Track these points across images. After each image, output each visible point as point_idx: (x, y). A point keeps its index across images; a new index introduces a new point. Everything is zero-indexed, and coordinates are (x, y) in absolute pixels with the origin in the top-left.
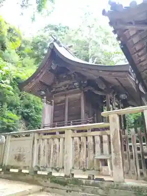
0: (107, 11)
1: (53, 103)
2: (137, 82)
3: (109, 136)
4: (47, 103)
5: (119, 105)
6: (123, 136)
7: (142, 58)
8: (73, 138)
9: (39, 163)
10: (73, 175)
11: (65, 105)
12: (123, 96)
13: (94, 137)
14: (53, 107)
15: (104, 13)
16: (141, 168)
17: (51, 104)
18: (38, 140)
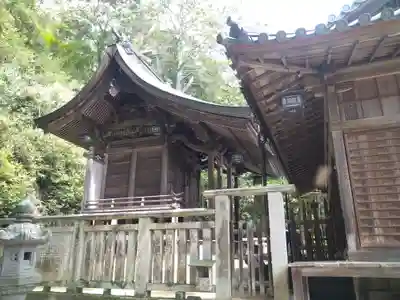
0: (224, 37)
1: (106, 160)
2: (262, 139)
3: (213, 230)
4: (94, 159)
5: (229, 169)
6: (235, 231)
7: (272, 107)
8: (152, 231)
9: (87, 274)
10: (149, 292)
11: (130, 165)
12: (237, 158)
13: (188, 231)
14: (106, 166)
15: (220, 40)
16: (257, 279)
17: (102, 161)
18: (86, 233)
